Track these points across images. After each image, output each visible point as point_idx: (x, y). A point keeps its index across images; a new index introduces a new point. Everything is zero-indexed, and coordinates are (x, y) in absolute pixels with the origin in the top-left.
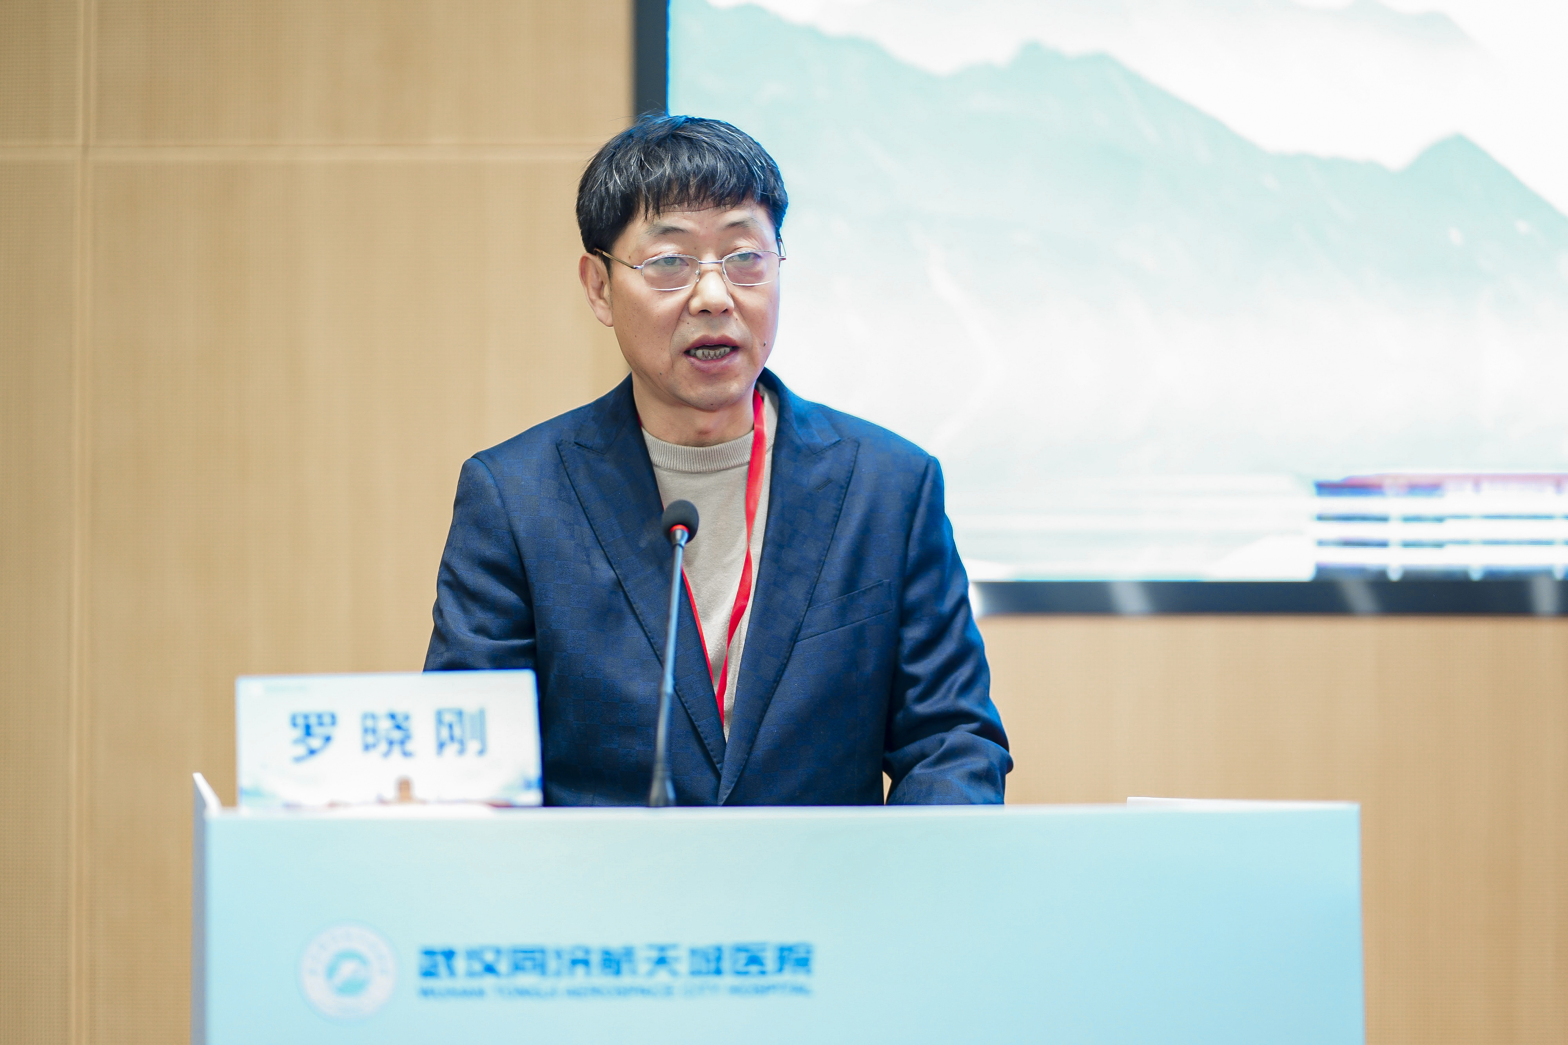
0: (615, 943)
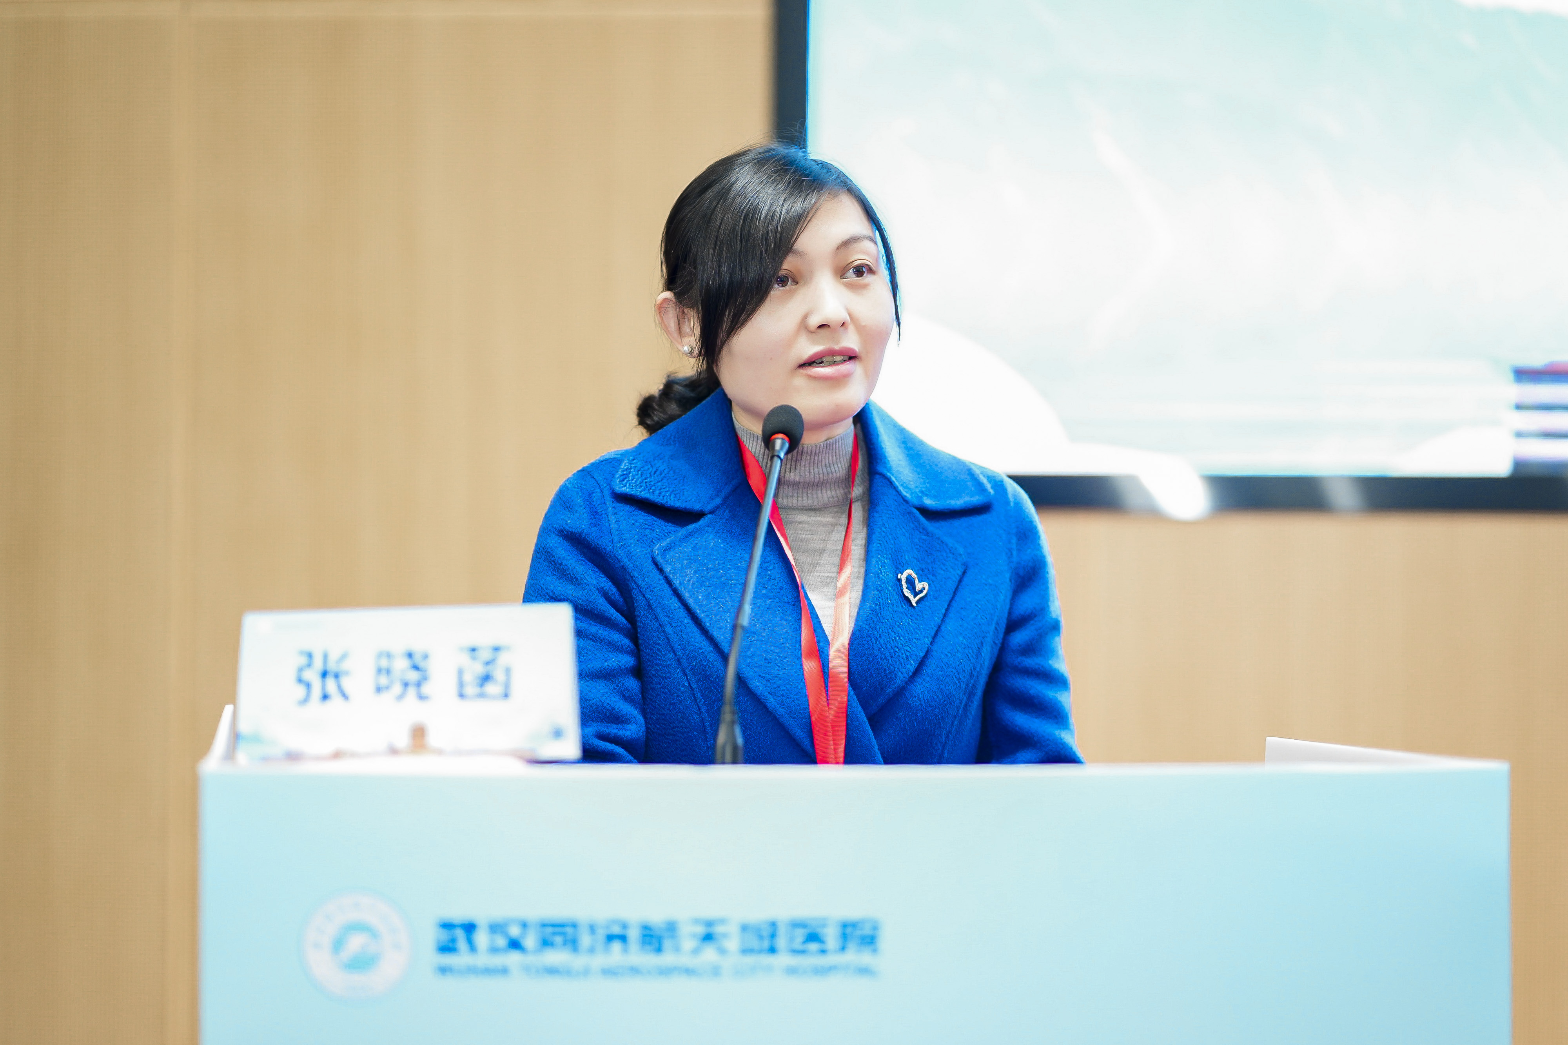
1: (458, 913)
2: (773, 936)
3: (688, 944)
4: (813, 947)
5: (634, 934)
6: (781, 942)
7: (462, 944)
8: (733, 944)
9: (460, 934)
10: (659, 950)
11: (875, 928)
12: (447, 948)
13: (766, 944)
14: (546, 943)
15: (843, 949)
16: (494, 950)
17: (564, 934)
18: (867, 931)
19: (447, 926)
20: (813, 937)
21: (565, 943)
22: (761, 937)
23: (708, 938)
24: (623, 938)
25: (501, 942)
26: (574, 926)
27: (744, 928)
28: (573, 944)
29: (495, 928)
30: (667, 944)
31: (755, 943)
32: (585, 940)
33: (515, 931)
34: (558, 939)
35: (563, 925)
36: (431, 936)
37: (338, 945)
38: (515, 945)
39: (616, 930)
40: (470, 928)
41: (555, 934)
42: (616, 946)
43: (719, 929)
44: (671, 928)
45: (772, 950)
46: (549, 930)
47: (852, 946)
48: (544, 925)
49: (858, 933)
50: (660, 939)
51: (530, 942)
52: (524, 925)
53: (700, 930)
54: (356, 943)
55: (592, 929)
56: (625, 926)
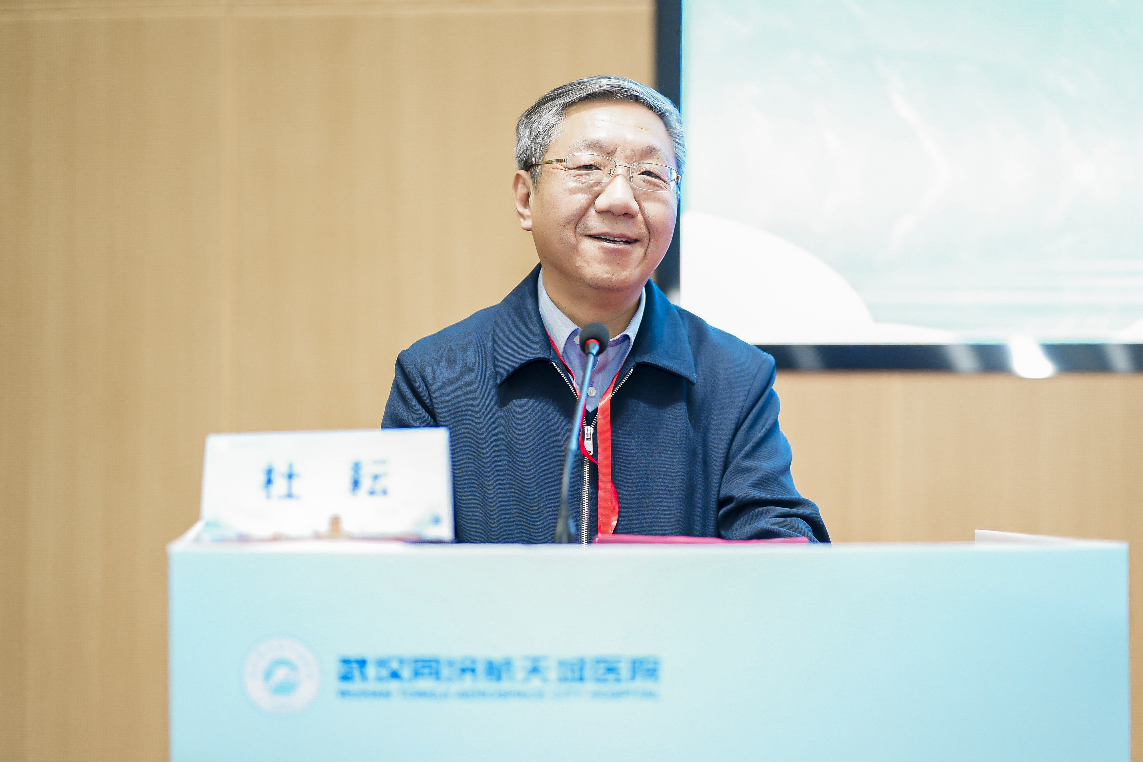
0: (497, 655)
1: (354, 652)
2: (582, 669)
3: (520, 675)
4: (611, 676)
5: (481, 668)
6: (588, 673)
7: (356, 673)
8: (553, 675)
9: (355, 666)
10: (499, 678)
11: (656, 663)
12: (346, 677)
13: (577, 675)
14: (417, 674)
15: (633, 677)
16: (380, 679)
17: (430, 667)
18: (651, 666)
19: (346, 662)
20: (611, 670)
21: (431, 674)
22: (573, 671)
23: (535, 670)
24: (473, 670)
25: (385, 673)
26: (437, 661)
27: (562, 664)
28: (437, 675)
29: (382, 663)
30: (504, 675)
31: (569, 675)
32: (445, 672)
33: (395, 665)
34: (426, 671)
35: (429, 661)
36: (334, 669)
37: (268, 675)
38: (395, 675)
39: (468, 664)
40: (362, 663)
41: (424, 667)
42: (468, 677)
43: (543, 664)
44: (508, 663)
45: (581, 679)
46: (420, 664)
47: (638, 677)
48: (416, 661)
49: (645, 666)
50: (499, 671)
51: (406, 672)
52: (401, 661)
53: (528, 665)
54: (281, 674)
55: (451, 663)
56: (474, 662)
